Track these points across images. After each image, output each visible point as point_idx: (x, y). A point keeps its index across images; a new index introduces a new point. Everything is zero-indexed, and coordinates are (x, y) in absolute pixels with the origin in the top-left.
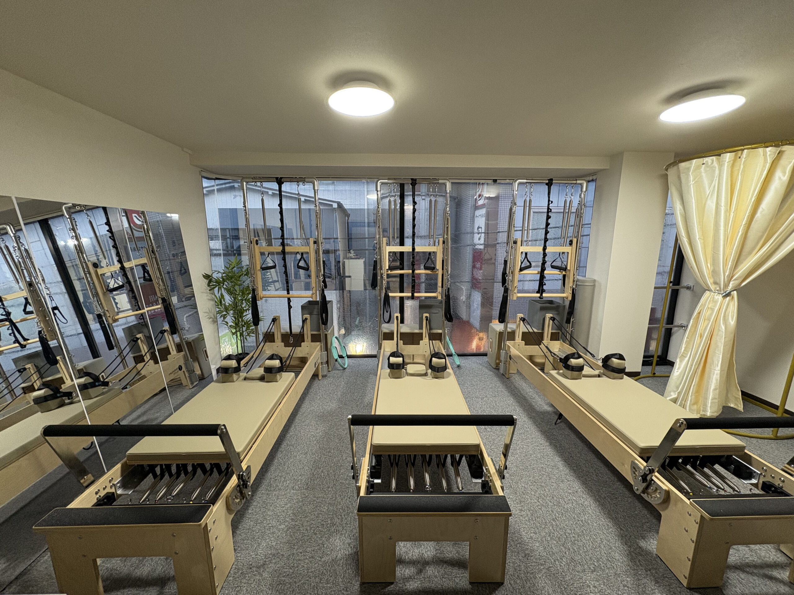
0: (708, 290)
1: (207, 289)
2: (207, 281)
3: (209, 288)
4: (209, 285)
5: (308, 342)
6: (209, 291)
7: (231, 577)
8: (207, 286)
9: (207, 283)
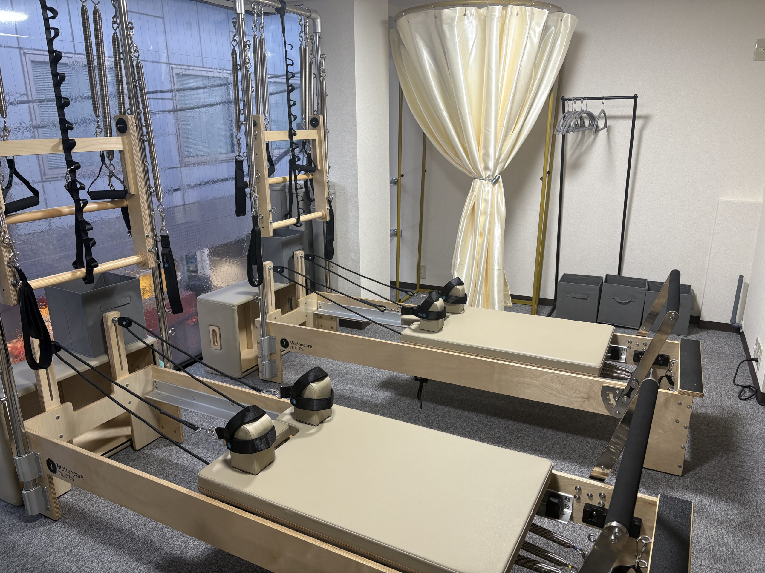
0: (477, 178)
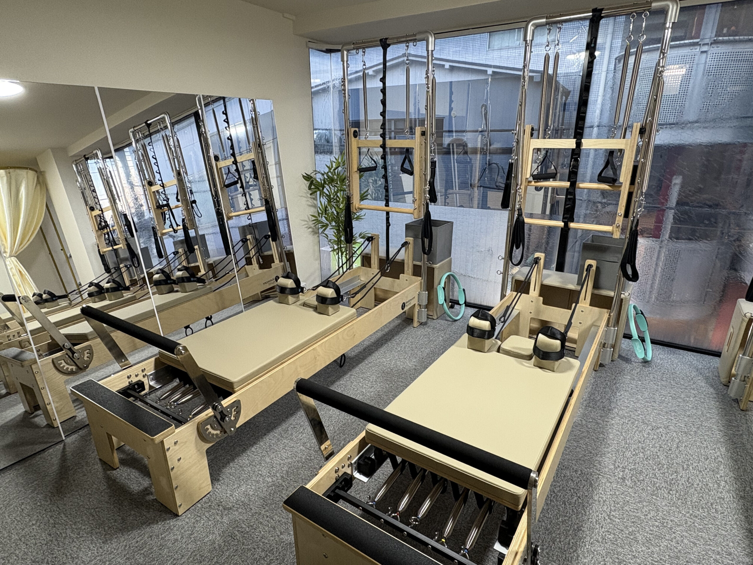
1: (308, 193)
2: (307, 183)
3: (310, 192)
4: (310, 188)
5: (408, 274)
6: (309, 196)
7: (200, 503)
8: (307, 189)
9: (308, 185)
